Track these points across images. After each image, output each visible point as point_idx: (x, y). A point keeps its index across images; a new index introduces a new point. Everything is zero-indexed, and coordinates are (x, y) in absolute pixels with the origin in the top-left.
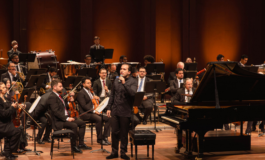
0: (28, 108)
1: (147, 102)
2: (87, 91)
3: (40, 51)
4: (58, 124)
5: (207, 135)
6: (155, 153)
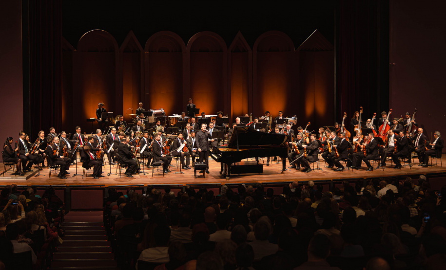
1: (214, 143)
2: (179, 140)
3: (155, 110)
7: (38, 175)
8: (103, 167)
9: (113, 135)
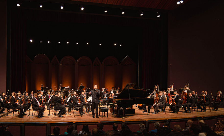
0: (66, 100)
3: (65, 87)
4: (76, 105)
5: (127, 109)
6: (108, 115)
7: (7, 116)
8: (44, 111)
9: (49, 95)
